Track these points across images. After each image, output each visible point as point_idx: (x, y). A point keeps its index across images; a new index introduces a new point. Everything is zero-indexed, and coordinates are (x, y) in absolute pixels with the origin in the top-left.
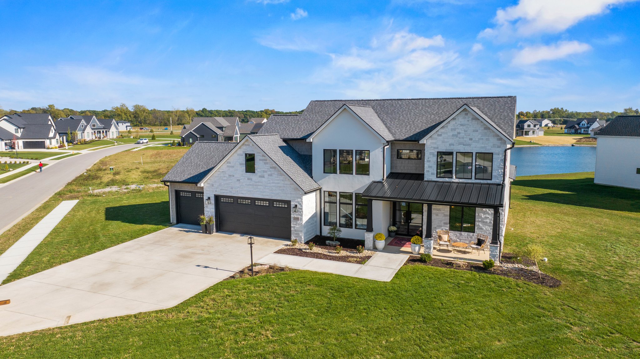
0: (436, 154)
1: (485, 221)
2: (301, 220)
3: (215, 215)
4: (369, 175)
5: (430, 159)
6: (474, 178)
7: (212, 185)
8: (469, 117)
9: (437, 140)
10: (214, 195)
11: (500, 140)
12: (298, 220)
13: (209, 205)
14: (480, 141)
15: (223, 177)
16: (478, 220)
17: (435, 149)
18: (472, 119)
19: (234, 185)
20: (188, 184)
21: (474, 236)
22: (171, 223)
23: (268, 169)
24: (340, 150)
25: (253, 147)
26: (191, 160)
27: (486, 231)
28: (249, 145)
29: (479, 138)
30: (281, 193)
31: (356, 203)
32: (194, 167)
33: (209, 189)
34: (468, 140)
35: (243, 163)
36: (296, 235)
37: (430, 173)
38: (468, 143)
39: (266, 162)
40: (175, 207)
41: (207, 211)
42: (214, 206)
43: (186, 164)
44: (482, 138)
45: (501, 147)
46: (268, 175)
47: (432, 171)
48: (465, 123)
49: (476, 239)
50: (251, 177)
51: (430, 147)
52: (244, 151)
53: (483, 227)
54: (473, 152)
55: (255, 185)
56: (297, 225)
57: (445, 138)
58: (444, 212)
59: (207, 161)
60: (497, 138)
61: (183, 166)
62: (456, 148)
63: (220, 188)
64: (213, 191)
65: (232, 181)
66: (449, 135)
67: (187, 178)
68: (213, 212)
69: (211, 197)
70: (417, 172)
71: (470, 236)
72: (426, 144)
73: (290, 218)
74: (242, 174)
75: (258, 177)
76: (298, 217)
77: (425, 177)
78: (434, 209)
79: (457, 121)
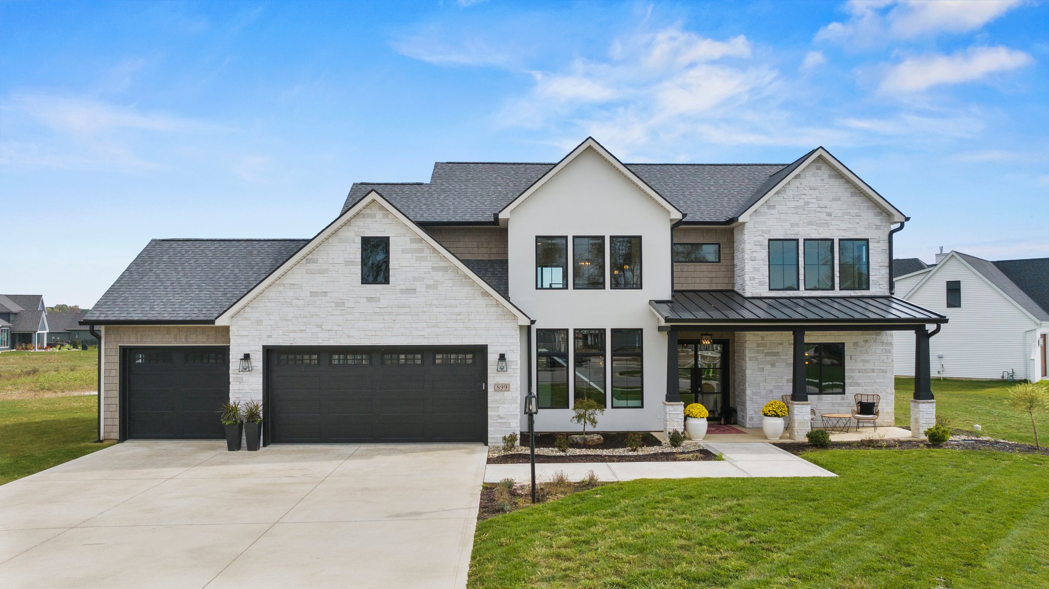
0: (766, 243)
1: (861, 369)
2: (515, 390)
3: (262, 399)
4: (641, 288)
5: (755, 254)
6: (838, 288)
7: (259, 322)
8: (824, 172)
9: (766, 217)
10: (264, 347)
11: (880, 214)
12: (507, 389)
13: (246, 376)
14: (845, 217)
15: (294, 298)
16: (850, 368)
17: (764, 235)
18: (830, 177)
19: (325, 316)
20: (168, 327)
21: (844, 400)
22: (102, 441)
23: (426, 273)
24: (574, 237)
25: (385, 220)
26: (158, 276)
27: (865, 388)
28: (374, 216)
29: (843, 211)
30: (462, 329)
31: (615, 351)
32: (175, 290)
33: (246, 333)
34: (824, 216)
35: (356, 260)
36: (500, 429)
37: (757, 281)
38: (825, 222)
39: (422, 255)
40: (116, 394)
41: (237, 391)
42: (262, 376)
43: (145, 285)
44: (849, 211)
45: (882, 228)
46: (428, 286)
47: (761, 277)
48: (817, 184)
49: (849, 405)
50: (378, 295)
51: (756, 229)
52: (360, 230)
53: (859, 381)
54: (833, 239)
55: (388, 314)
56: (504, 403)
57: (783, 212)
58: (787, 357)
59: (209, 277)
60: (874, 211)
61: (136, 287)
62: (804, 232)
63: (283, 329)
64: (260, 337)
65: (322, 306)
66: (789, 206)
67: (166, 312)
68: (256, 391)
69: (252, 352)
70: (714, 287)
71: (838, 401)
72: (746, 224)
73: (484, 388)
74: (352, 288)
75: (399, 293)
76: (507, 383)
77: (746, 291)
78: (767, 354)
79: (802, 181)
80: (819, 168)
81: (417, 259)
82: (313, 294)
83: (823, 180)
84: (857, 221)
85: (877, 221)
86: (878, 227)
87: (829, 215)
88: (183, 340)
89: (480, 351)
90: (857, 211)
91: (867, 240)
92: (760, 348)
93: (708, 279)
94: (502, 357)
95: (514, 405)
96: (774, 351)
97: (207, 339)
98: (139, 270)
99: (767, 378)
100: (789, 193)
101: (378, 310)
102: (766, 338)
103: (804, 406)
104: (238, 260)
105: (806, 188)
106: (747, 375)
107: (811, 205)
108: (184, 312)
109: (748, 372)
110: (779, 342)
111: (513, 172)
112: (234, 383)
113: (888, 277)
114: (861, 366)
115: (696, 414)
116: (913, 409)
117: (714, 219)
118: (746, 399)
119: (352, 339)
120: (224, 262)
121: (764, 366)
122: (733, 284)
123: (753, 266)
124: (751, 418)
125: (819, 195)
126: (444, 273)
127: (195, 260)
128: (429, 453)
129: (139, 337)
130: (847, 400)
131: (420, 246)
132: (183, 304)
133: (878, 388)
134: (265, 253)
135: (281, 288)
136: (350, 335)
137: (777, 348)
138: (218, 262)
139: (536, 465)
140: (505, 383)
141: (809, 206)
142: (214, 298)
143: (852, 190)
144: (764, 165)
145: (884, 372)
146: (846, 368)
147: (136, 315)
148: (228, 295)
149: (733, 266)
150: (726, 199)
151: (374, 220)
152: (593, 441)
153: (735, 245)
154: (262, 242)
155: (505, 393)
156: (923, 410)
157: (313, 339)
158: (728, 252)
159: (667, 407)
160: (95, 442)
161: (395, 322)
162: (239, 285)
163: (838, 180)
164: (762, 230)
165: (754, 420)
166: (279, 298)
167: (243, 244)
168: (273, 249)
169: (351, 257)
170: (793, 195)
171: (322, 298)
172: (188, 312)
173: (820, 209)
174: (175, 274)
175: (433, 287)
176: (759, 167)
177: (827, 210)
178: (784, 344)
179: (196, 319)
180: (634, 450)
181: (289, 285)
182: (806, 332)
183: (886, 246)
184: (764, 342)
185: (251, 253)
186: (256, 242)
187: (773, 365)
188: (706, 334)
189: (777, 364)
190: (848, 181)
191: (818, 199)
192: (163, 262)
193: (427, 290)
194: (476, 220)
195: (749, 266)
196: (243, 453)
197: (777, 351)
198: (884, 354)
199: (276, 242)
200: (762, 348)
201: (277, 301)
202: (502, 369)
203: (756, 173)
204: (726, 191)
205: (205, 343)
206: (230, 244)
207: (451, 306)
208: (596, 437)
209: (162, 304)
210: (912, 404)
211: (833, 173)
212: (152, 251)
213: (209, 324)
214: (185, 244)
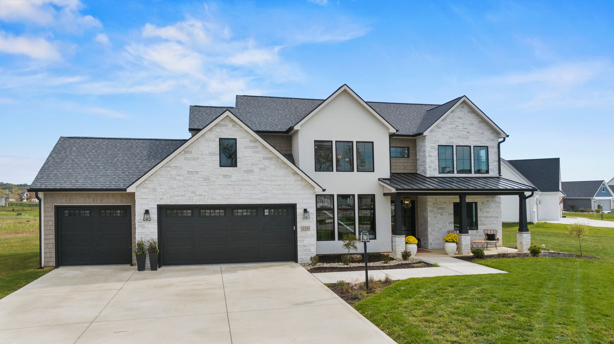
0: (437, 147)
1: (486, 216)
2: (313, 230)
3: (157, 238)
4: (373, 171)
5: (431, 153)
6: (474, 172)
7: (154, 190)
8: (466, 110)
9: (436, 133)
10: (158, 205)
11: (493, 133)
12: (309, 230)
13: (146, 224)
14: (476, 134)
15: (177, 175)
16: (480, 216)
17: (435, 143)
18: (468, 112)
19: (197, 186)
20: (89, 193)
21: (478, 233)
22: (43, 268)
23: (259, 161)
24: (336, 142)
25: (234, 129)
26: (73, 160)
27: (488, 226)
28: (227, 126)
29: (475, 131)
30: (281, 194)
31: (359, 207)
32: (89, 169)
33: (146, 197)
34: (465, 133)
35: (216, 152)
36: (305, 253)
37: (432, 168)
38: (466, 136)
39: (257, 150)
40: (52, 237)
41: (141, 233)
42: (157, 223)
43: (66, 166)
44: (478, 131)
45: (494, 141)
46: (260, 169)
47: (434, 166)
48: (462, 116)
49: (480, 235)
50: (230, 174)
51: (431, 140)
52: (218, 134)
53: (485, 223)
54: (471, 146)
55: (236, 185)
56: (307, 238)
57: (445, 130)
58: (448, 210)
59: (109, 161)
60: (491, 131)
61: (61, 167)
62: (456, 142)
63: (170, 194)
64: (155, 199)
65: (195, 180)
66: (448, 127)
67: (88, 184)
68: (154, 233)
69: (150, 209)
70: (406, 172)
71: (474, 234)
72: (426, 137)
73: (294, 229)
74: (214, 169)
75: (243, 173)
76: (308, 226)
77: (427, 174)
78: (438, 208)
79: (455, 114)
80: (463, 107)
81: (254, 152)
82: (189, 172)
83: (465, 114)
84: (482, 136)
85: (492, 136)
86: (492, 140)
87: (468, 133)
88: (99, 201)
89: (293, 207)
90: (482, 131)
91: (487, 147)
92: (435, 205)
93: (403, 167)
94: (305, 211)
95: (312, 239)
96: (442, 207)
97: (116, 201)
98: (59, 156)
99: (439, 221)
100: (448, 120)
101: (230, 183)
102: (438, 200)
103: (467, 236)
104: (124, 151)
105: (457, 118)
106: (428, 220)
107: (459, 127)
108: (100, 184)
109: (429, 219)
110: (445, 202)
111: (285, 103)
112: (139, 228)
113: (498, 167)
114: (485, 214)
115: (412, 242)
116: (519, 237)
117: (407, 134)
118: (428, 233)
119: (215, 201)
120: (115, 152)
121: (437, 215)
122: (417, 170)
123: (430, 160)
124: (431, 244)
125: (463, 122)
126: (270, 161)
127: (95, 150)
128: (268, 268)
129: (68, 199)
130: (479, 233)
131: (255, 144)
132: (97, 178)
133: (494, 226)
134: (141, 147)
135: (169, 169)
136: (213, 198)
137: (443, 205)
138: (111, 152)
139: (368, 271)
140: (307, 226)
141: (458, 128)
142: (117, 175)
143: (480, 120)
144: (421, 104)
145: (497, 217)
146: (478, 216)
147: (67, 185)
148: (126, 173)
149: (416, 160)
150: (408, 122)
151: (226, 128)
152: (357, 258)
153: (417, 148)
154: (137, 140)
155: (307, 232)
156: (524, 237)
157: (190, 200)
158: (413, 152)
159: (396, 238)
160: (38, 269)
161: (241, 190)
162: (131, 167)
163: (473, 114)
164: (434, 140)
165: (433, 245)
166: (167, 175)
167: (124, 141)
168: (146, 145)
169: (213, 150)
170: (450, 121)
171: (196, 175)
172: (103, 184)
173: (463, 129)
174: (85, 159)
175: (264, 169)
176: (419, 106)
177: (467, 130)
178: (447, 203)
179: (109, 188)
180: (386, 263)
181: (174, 167)
182: (467, 196)
183: (497, 150)
184: (437, 202)
185: (131, 147)
186: (133, 140)
187: (442, 214)
188: (407, 198)
189: (444, 214)
190: (478, 115)
191: (463, 124)
192: (73, 152)
193: (260, 171)
194: (274, 130)
195: (428, 160)
196: (147, 273)
197: (444, 207)
198: (497, 208)
199: (146, 141)
200: (436, 205)
201: (166, 176)
202: (306, 218)
203: (419, 109)
204: (407, 118)
205: (114, 203)
206: (115, 141)
207: (274, 181)
208: (359, 256)
209: (82, 178)
210: (518, 234)
211: (470, 110)
212: (63, 144)
213: (123, 191)
214: (84, 140)
